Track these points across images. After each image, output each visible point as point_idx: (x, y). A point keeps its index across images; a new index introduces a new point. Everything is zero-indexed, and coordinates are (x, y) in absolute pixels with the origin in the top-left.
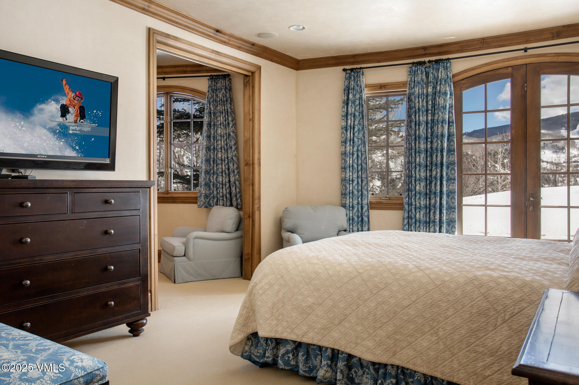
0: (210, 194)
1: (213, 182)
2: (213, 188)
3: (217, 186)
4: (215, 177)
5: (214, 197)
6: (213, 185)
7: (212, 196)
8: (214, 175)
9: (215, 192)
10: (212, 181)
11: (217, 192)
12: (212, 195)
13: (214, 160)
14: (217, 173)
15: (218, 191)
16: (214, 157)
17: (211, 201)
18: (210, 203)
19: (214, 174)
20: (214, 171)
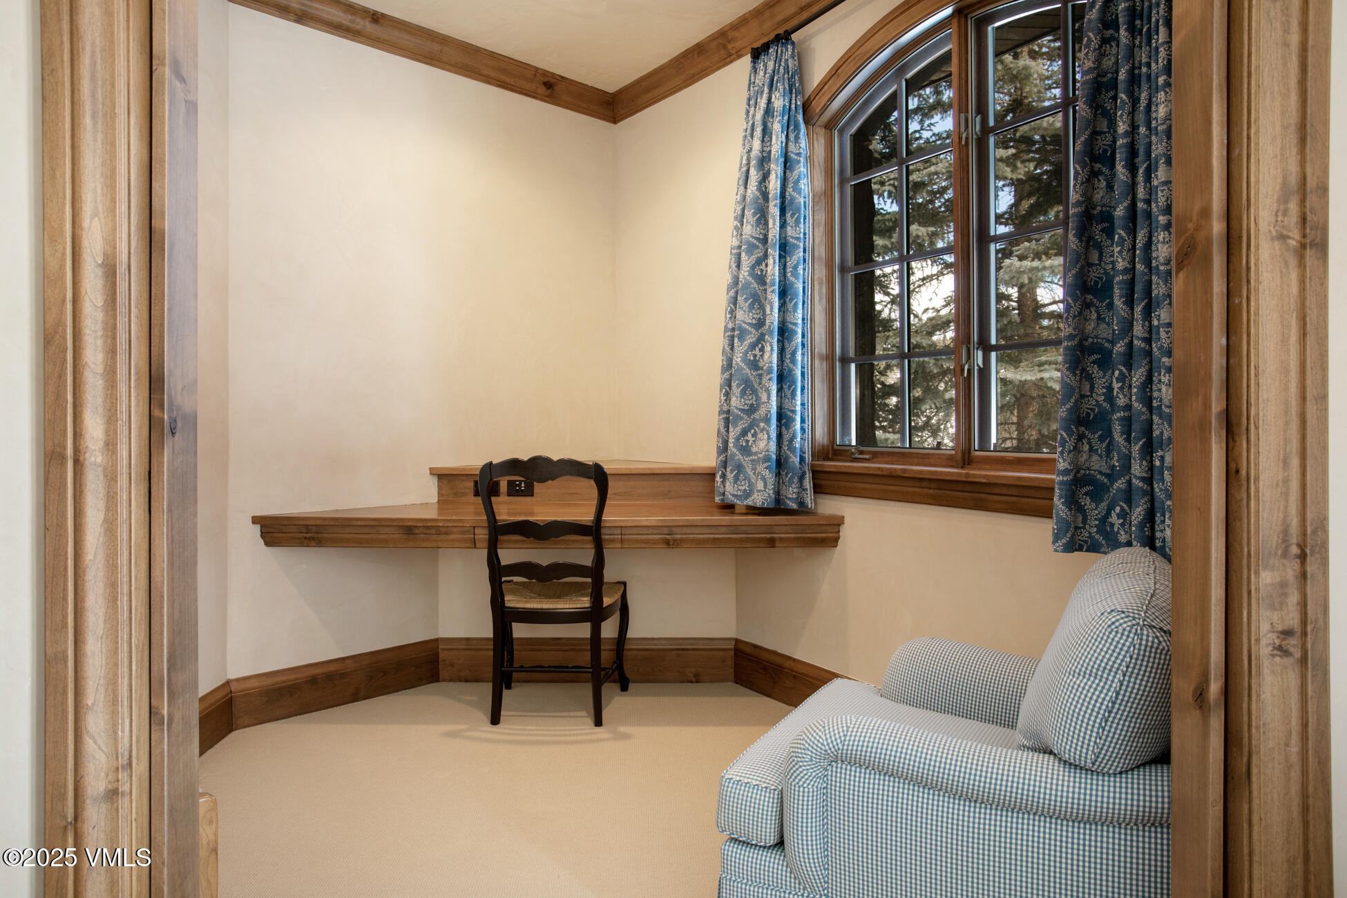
0: (1111, 477)
1: (1129, 407)
2: (1128, 440)
3: (1150, 430)
4: (1138, 377)
5: (1128, 495)
6: (1128, 423)
7: (1119, 490)
8: (1129, 366)
9: (1137, 469)
10: (1121, 401)
11: (1151, 468)
12: (1120, 484)
13: (1132, 283)
14: (1149, 353)
15: (1157, 463)
16: (1133, 262)
17: (1114, 518)
18: (1112, 525)
19: (1129, 359)
20: (1130, 344)
